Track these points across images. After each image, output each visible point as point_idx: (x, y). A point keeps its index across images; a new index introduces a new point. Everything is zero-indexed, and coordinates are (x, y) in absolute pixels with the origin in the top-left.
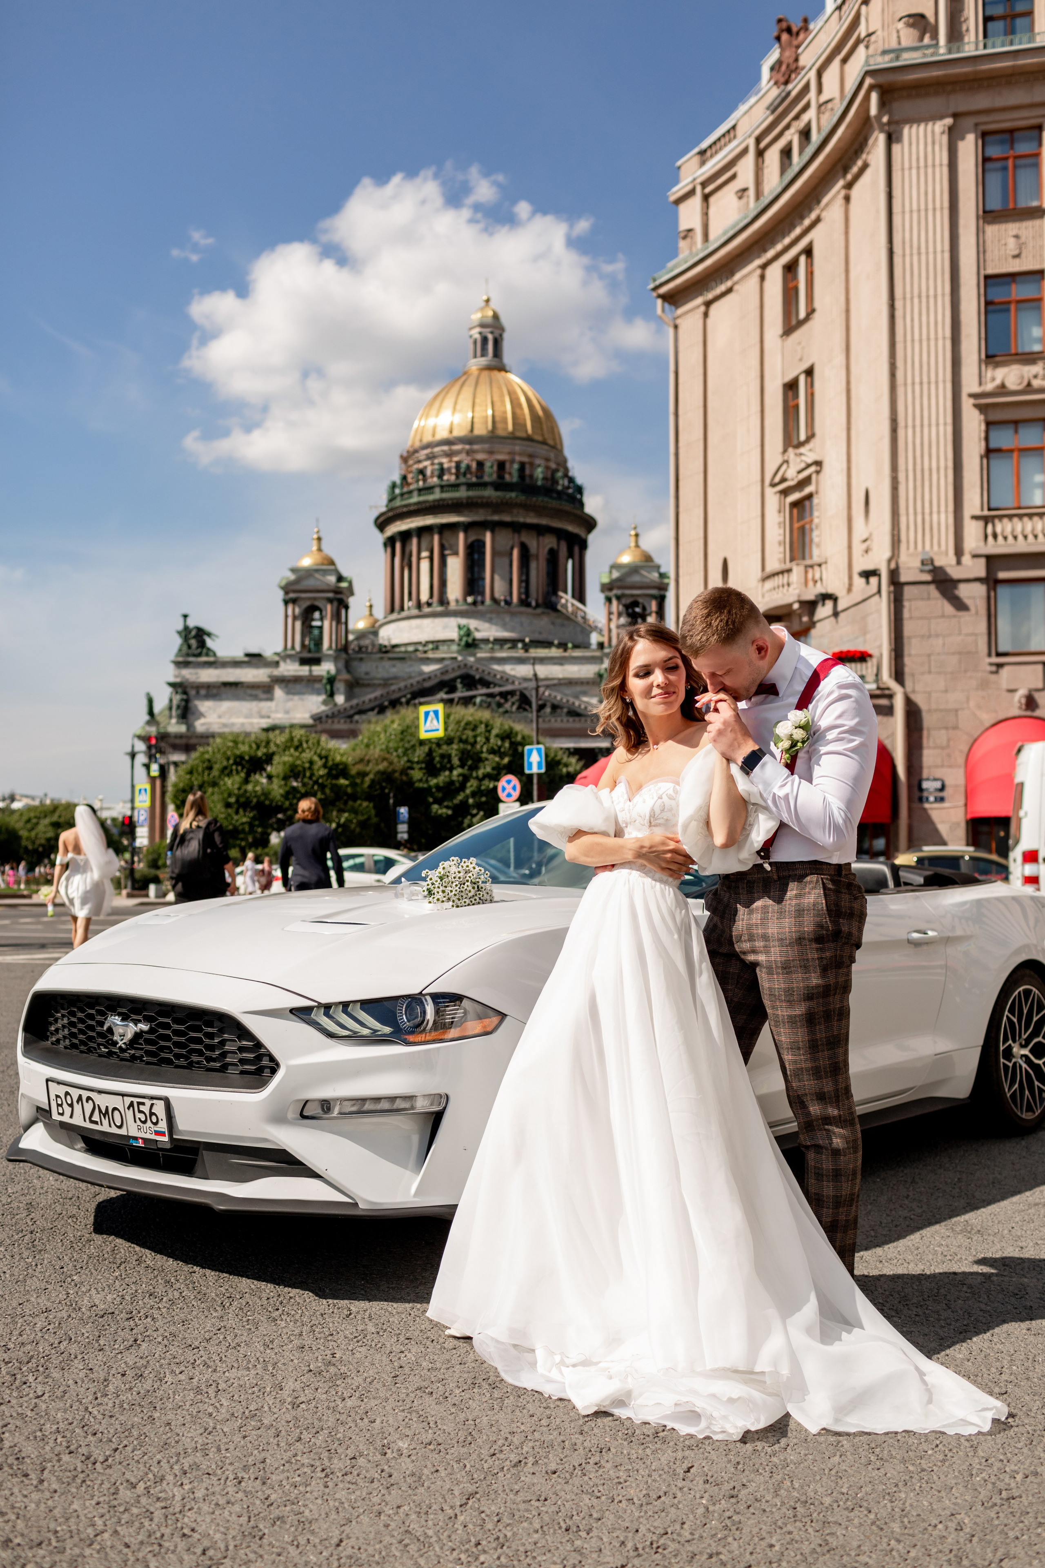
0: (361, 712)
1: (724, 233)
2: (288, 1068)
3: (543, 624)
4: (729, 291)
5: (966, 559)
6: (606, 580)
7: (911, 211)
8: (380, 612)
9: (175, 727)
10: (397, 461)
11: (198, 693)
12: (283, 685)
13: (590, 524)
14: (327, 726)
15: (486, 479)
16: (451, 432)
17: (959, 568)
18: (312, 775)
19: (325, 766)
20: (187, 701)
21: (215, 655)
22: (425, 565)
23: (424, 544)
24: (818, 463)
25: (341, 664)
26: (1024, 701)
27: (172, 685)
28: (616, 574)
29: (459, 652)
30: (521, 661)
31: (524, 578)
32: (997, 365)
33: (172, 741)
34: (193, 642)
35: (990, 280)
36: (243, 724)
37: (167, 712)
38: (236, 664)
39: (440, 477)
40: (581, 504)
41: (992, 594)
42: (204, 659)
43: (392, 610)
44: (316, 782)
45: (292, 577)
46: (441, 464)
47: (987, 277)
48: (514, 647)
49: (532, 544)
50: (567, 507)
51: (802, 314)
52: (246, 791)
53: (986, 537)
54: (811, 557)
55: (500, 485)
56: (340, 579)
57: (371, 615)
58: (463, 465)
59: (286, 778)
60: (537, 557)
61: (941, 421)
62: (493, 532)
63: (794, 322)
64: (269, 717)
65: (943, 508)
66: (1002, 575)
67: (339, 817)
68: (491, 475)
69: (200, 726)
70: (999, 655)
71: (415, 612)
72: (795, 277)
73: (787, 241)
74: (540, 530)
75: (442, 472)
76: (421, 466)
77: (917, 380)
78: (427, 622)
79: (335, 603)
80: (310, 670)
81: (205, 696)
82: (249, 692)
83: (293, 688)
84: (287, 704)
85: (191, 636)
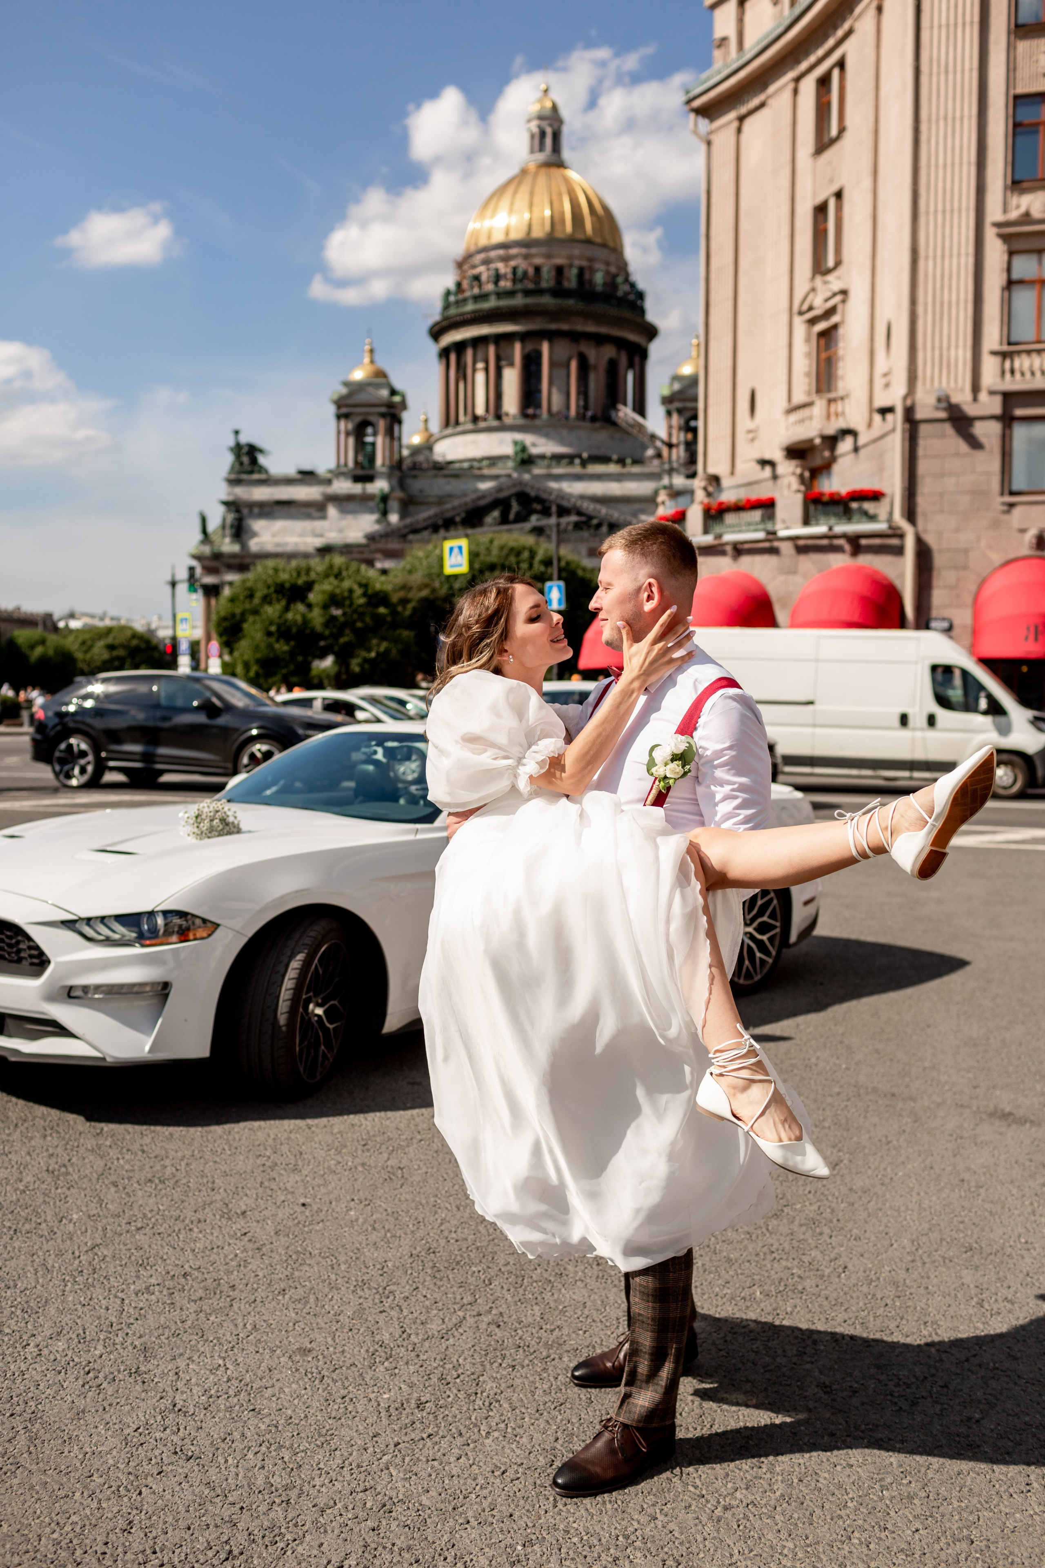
0: (415, 531)
1: (758, 43)
2: (57, 963)
3: (602, 438)
4: (762, 105)
5: (983, 396)
6: (666, 392)
7: (940, 26)
8: (435, 427)
9: (228, 546)
10: (452, 267)
13: (651, 332)
14: (382, 545)
15: (544, 285)
16: (507, 234)
17: (976, 406)
18: (351, 604)
19: (365, 594)
20: (240, 520)
21: (266, 472)
22: (480, 377)
23: (480, 354)
24: (844, 292)
25: (395, 482)
26: (1034, 541)
28: (677, 386)
29: (515, 469)
30: (578, 478)
31: (582, 389)
32: (1023, 191)
34: (246, 459)
35: (1019, 100)
36: (296, 544)
37: (220, 532)
38: (288, 481)
39: (496, 282)
40: (642, 311)
41: (1007, 432)
42: (256, 476)
43: (447, 424)
44: (355, 611)
45: (344, 391)
46: (497, 270)
47: (1017, 98)
48: (571, 463)
49: (592, 353)
50: (627, 314)
51: (834, 132)
52: (286, 621)
53: (1003, 373)
54: (836, 390)
55: (558, 291)
56: (393, 392)
57: (426, 429)
58: (520, 272)
59: (326, 607)
60: (595, 368)
61: (963, 251)
62: (551, 341)
63: (826, 140)
64: (321, 536)
65: (961, 343)
66: (1019, 412)
67: (379, 645)
68: (547, 281)
69: (254, 545)
70: (1012, 493)
71: (470, 426)
72: (829, 91)
73: (820, 52)
74: (599, 340)
75: (498, 278)
76: (476, 271)
77: (940, 208)
78: (482, 437)
79: (388, 418)
80: (363, 488)
81: (259, 515)
82: (302, 510)
83: (347, 507)
84: (341, 522)
85: (243, 452)
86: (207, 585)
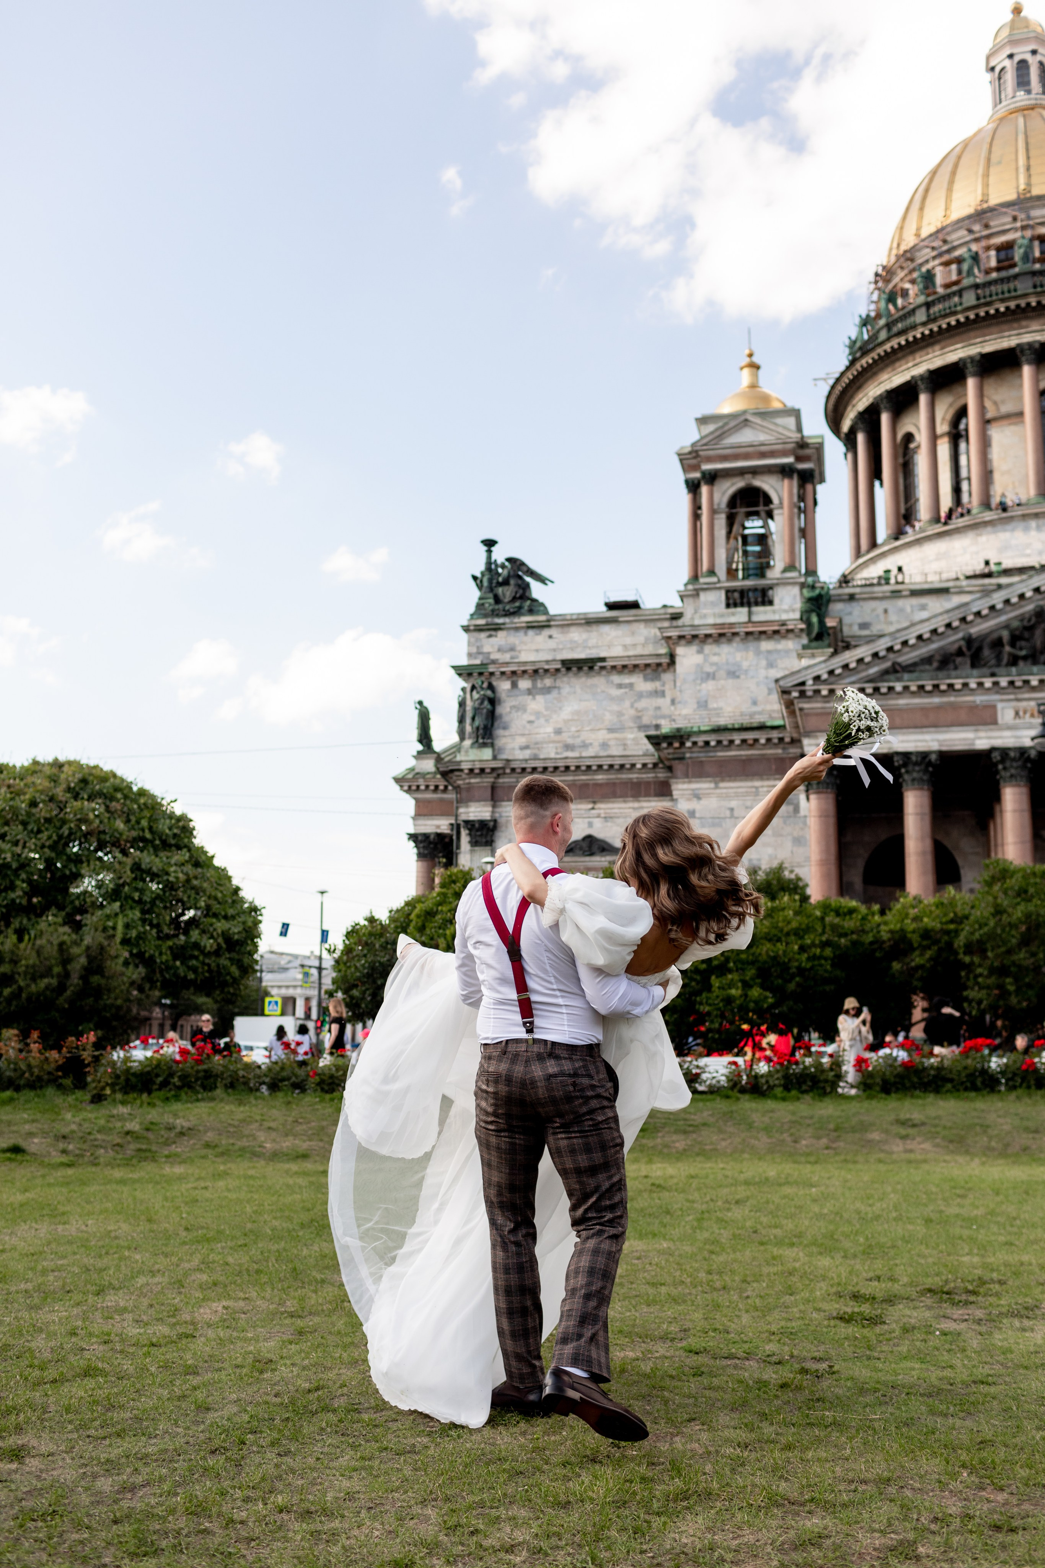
11: (514, 685)
12: (696, 647)
20: (493, 702)
21: (546, 612)
27: (464, 672)
33: (463, 780)
34: (505, 591)
36: (603, 746)
37: (456, 729)
38: (590, 622)
42: (526, 618)
43: (858, 554)
45: (699, 433)
69: (516, 748)
79: (795, 482)
80: (750, 614)
81: (529, 692)
82: (616, 679)
83: (715, 654)
84: (704, 685)
85: (500, 579)
86: (426, 836)
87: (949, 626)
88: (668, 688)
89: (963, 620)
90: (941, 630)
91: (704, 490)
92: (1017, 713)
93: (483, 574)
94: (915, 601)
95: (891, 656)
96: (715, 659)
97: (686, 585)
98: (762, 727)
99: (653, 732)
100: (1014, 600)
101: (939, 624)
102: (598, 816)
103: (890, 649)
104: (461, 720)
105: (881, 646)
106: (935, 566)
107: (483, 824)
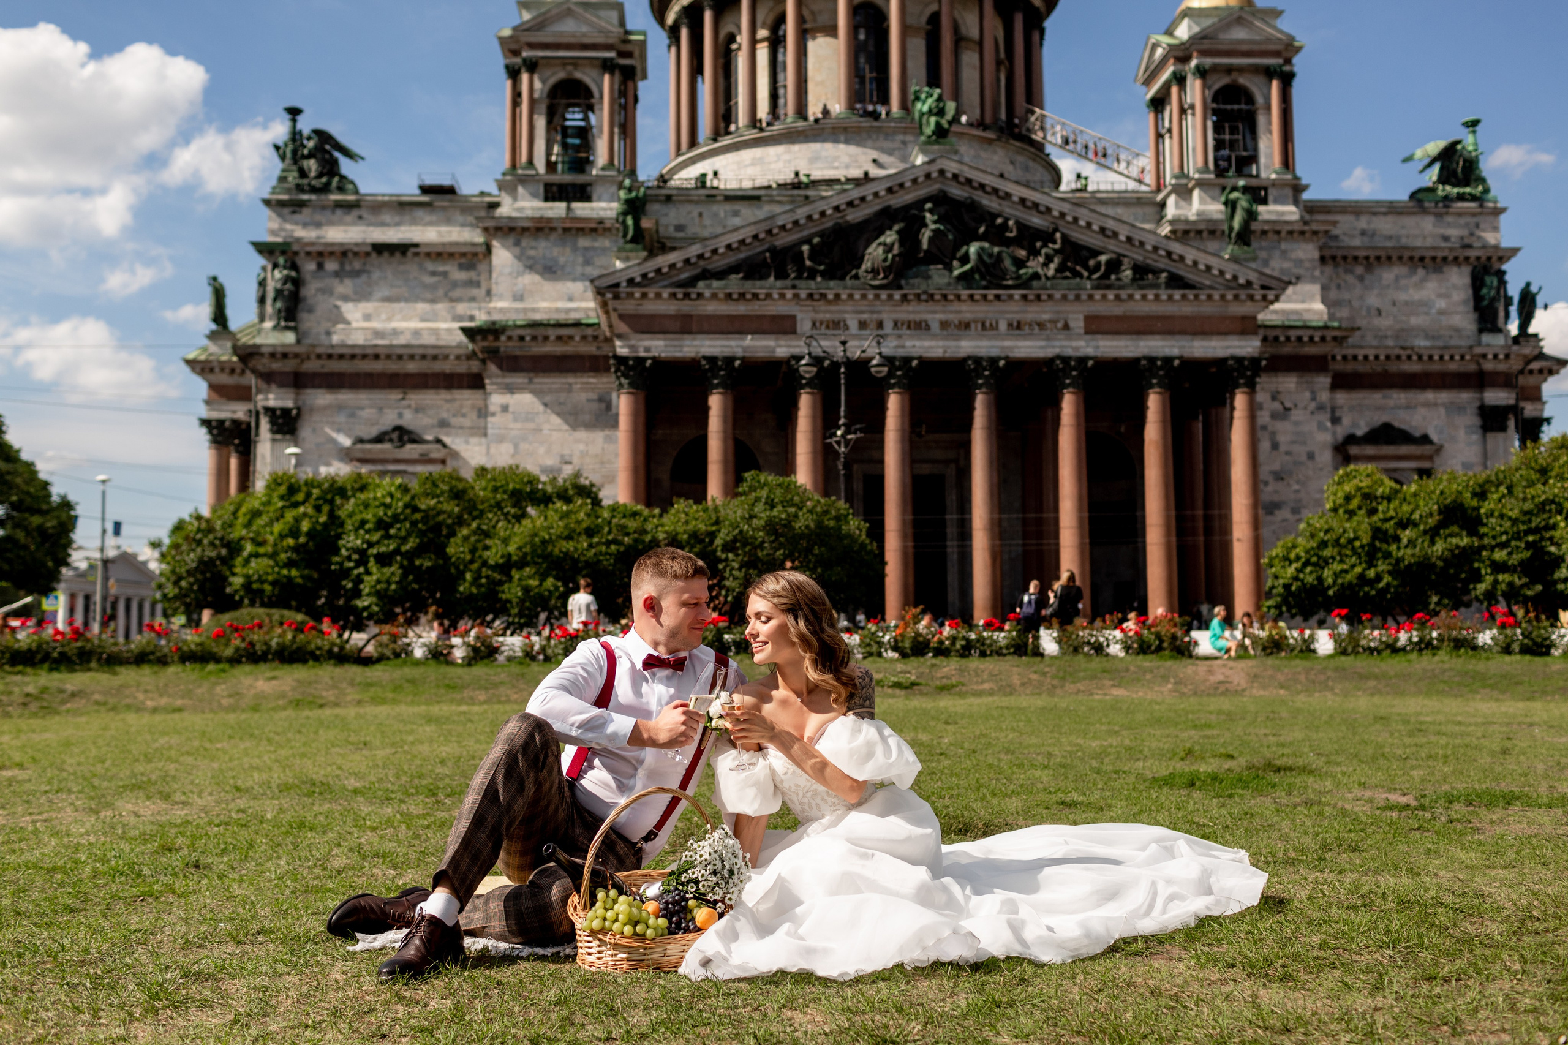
9: (271, 336)
11: (320, 266)
12: (511, 240)
20: (297, 283)
21: (357, 190)
22: (762, 54)
23: (762, 13)
27: (264, 249)
33: (263, 364)
34: (311, 165)
36: (417, 333)
38: (403, 207)
42: (334, 197)
69: (326, 334)
71: (752, 134)
78: (773, 152)
79: (617, 76)
80: (569, 209)
81: (337, 274)
82: (430, 266)
83: (532, 248)
84: (520, 279)
85: (306, 152)
86: (221, 422)
87: (755, 237)
88: (483, 278)
89: (769, 232)
90: (748, 241)
91: (525, 77)
92: (814, 325)
93: (286, 145)
94: (729, 207)
95: (702, 263)
96: (532, 253)
97: (504, 174)
98: (577, 324)
99: (468, 324)
100: (816, 216)
101: (746, 233)
102: (409, 406)
103: (701, 256)
104: (262, 300)
105: (694, 250)
106: (750, 171)
107: (286, 412)
